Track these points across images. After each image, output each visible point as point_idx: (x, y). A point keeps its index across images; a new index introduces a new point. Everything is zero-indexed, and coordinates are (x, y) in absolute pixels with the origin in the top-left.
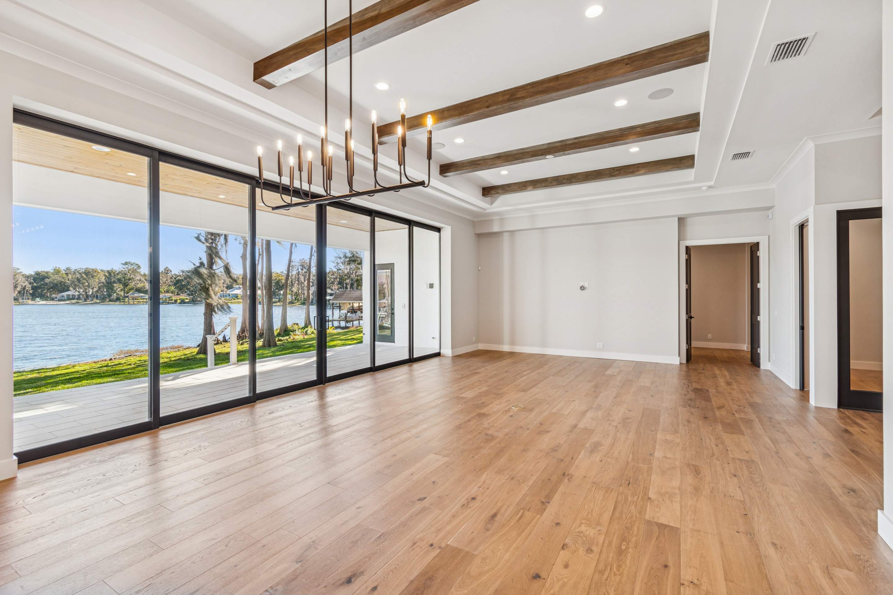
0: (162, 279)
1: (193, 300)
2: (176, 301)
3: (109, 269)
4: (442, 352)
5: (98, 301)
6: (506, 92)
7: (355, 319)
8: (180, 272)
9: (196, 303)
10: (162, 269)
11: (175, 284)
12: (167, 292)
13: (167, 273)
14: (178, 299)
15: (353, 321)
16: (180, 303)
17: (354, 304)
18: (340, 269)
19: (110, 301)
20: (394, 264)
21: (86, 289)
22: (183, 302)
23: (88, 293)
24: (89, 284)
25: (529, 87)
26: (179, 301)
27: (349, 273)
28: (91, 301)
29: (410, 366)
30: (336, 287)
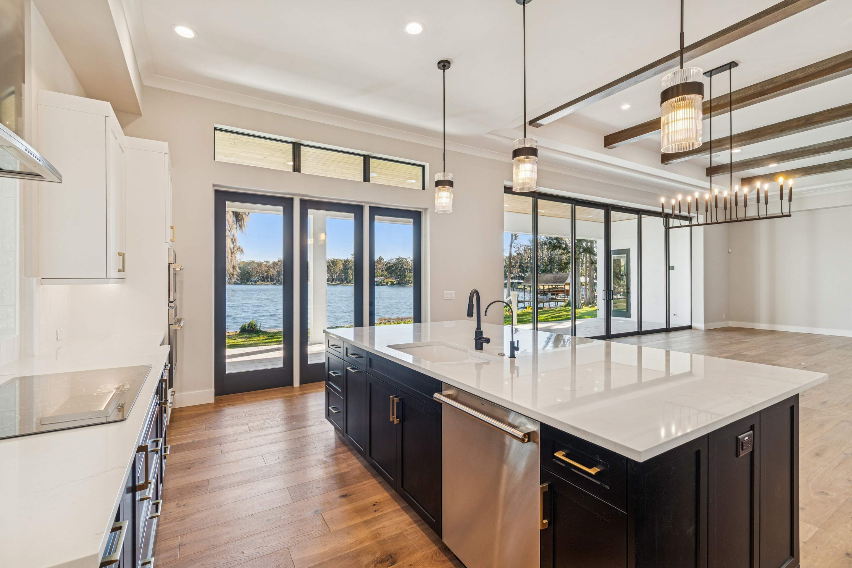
0: (378, 266)
1: (399, 283)
2: (387, 283)
3: (345, 259)
4: (693, 325)
5: (339, 283)
6: (801, 119)
7: (546, 301)
8: (389, 260)
9: (402, 284)
10: (376, 258)
11: (387, 270)
12: (382, 276)
13: (381, 261)
14: (389, 281)
15: (544, 303)
16: (391, 285)
17: (545, 286)
18: (520, 254)
19: (347, 283)
20: (630, 249)
21: (333, 274)
22: (392, 284)
23: (334, 277)
24: (334, 270)
25: (826, 113)
26: (389, 283)
27: (530, 256)
28: (335, 283)
29: (667, 334)
30: (516, 271)
